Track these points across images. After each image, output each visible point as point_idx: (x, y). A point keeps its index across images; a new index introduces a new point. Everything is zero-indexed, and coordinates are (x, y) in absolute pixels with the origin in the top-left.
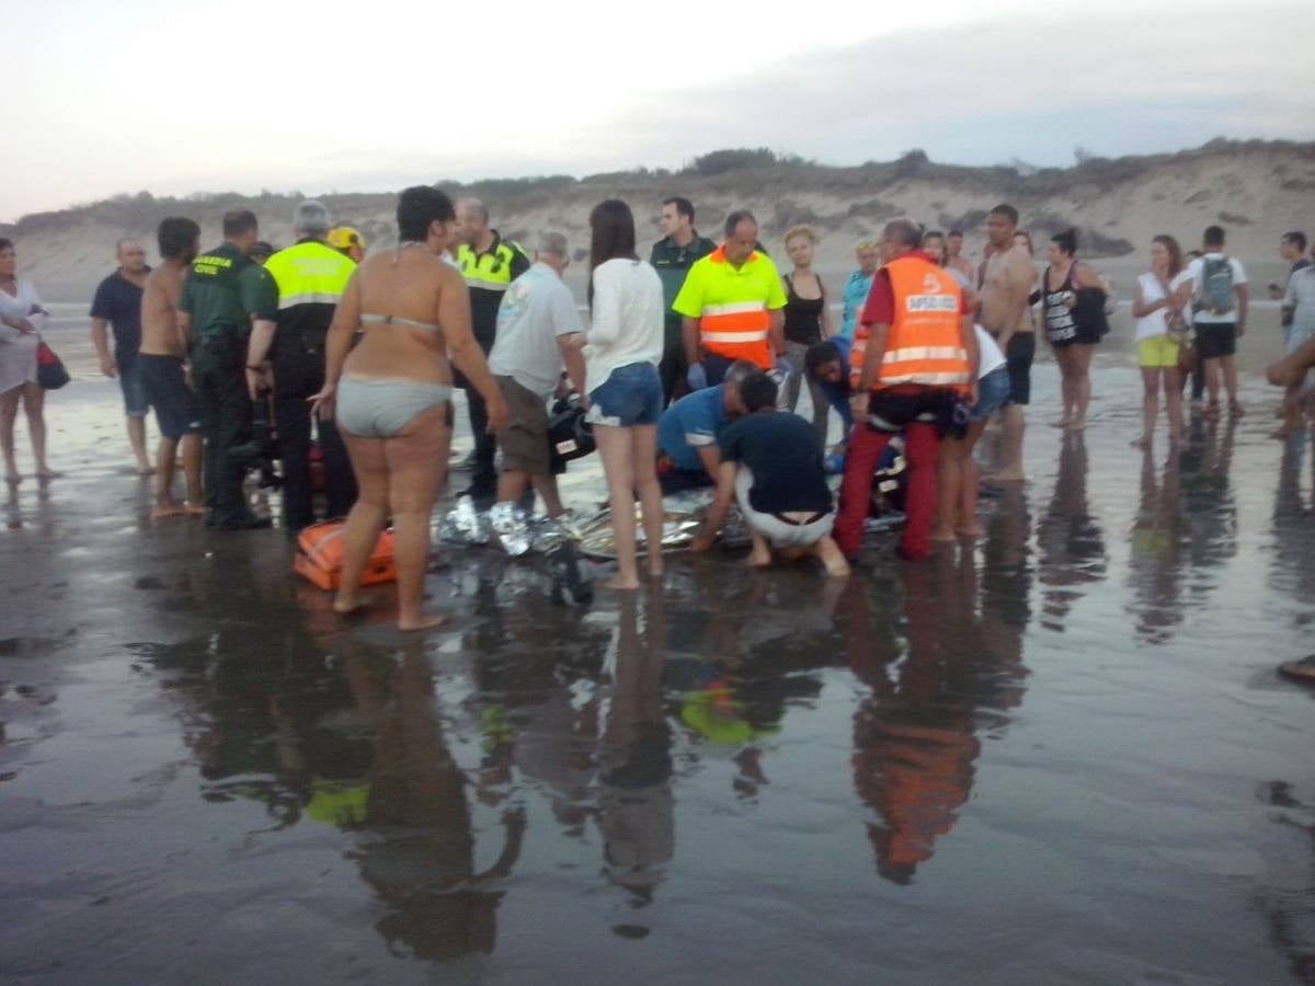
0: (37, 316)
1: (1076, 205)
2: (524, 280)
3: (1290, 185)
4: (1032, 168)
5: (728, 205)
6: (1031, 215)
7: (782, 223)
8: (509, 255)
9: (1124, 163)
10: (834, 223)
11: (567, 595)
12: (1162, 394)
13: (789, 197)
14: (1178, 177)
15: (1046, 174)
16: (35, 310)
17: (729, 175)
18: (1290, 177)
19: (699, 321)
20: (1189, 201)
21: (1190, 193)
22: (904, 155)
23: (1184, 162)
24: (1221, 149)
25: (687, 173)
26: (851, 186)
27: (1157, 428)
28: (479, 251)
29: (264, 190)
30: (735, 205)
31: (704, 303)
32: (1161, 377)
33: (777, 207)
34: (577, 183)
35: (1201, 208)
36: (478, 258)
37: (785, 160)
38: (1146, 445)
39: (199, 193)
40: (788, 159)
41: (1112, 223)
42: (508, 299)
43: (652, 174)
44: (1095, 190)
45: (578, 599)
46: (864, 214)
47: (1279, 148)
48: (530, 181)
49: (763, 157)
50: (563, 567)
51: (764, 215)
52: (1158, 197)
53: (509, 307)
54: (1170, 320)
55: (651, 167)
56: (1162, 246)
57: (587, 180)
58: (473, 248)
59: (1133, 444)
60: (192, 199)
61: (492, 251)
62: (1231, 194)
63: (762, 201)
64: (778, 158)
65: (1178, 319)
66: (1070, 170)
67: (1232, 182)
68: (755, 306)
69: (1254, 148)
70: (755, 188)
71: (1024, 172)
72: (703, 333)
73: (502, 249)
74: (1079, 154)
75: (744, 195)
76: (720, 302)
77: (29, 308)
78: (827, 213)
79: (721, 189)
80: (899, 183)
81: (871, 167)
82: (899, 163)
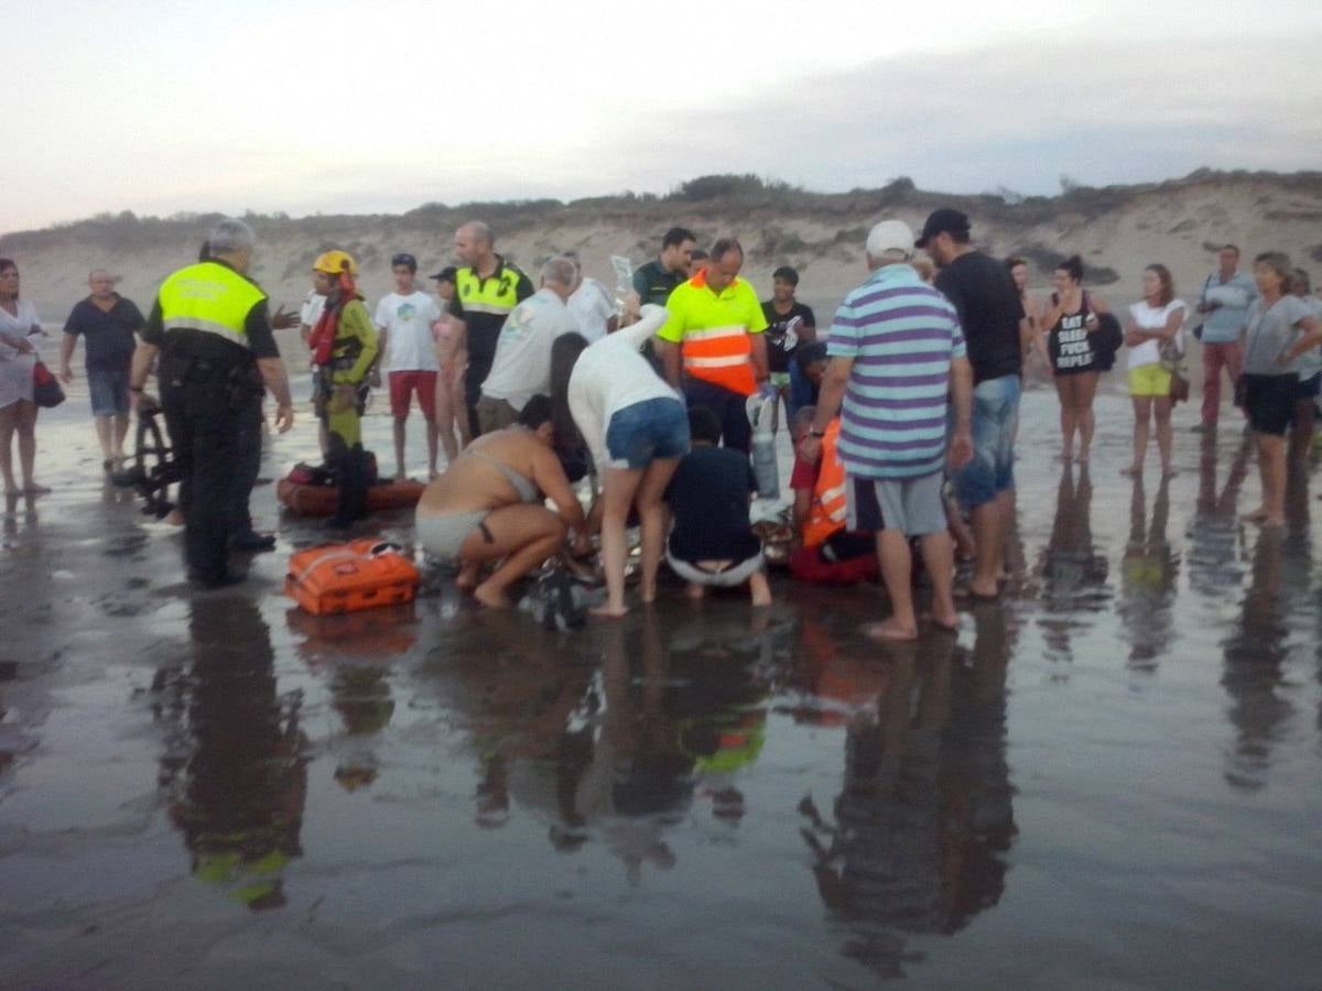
0: (35, 337)
1: (1062, 234)
2: (529, 305)
3: (1272, 216)
4: (1018, 196)
5: (714, 230)
6: (1018, 243)
7: (769, 249)
8: (515, 279)
9: (1109, 192)
10: (820, 250)
11: (560, 621)
12: (1153, 423)
13: (776, 223)
14: (1163, 206)
15: (1032, 201)
16: (35, 330)
17: (717, 201)
18: (1273, 207)
19: (681, 345)
20: (1176, 230)
21: (1175, 223)
22: (891, 182)
23: (1168, 191)
24: (1207, 180)
25: (674, 198)
26: (837, 213)
27: (1147, 457)
28: (482, 276)
29: (248, 210)
30: (723, 231)
31: (684, 329)
32: (1153, 405)
33: (764, 232)
34: (563, 207)
35: (1185, 238)
36: (482, 283)
37: (771, 187)
38: (1136, 474)
39: (182, 213)
40: (775, 186)
41: (1097, 252)
42: (511, 321)
43: (639, 199)
44: (1079, 219)
45: (570, 625)
46: (851, 241)
47: (1263, 180)
48: (517, 204)
49: (750, 183)
50: (556, 592)
51: (750, 242)
52: (1143, 227)
53: (512, 329)
54: (1163, 349)
55: (638, 191)
56: (1154, 274)
57: (574, 204)
58: (475, 272)
59: (1123, 473)
60: (175, 219)
61: (497, 275)
62: (1216, 224)
63: (749, 227)
64: (765, 184)
65: (1171, 348)
66: (1057, 198)
67: (1215, 211)
68: (735, 330)
69: (1238, 178)
70: (740, 213)
71: (1009, 201)
72: (686, 358)
73: (506, 273)
74: (1064, 182)
75: (732, 221)
76: (701, 327)
77: (29, 329)
78: (814, 239)
79: (708, 215)
80: (886, 210)
81: (857, 194)
82: (885, 190)
